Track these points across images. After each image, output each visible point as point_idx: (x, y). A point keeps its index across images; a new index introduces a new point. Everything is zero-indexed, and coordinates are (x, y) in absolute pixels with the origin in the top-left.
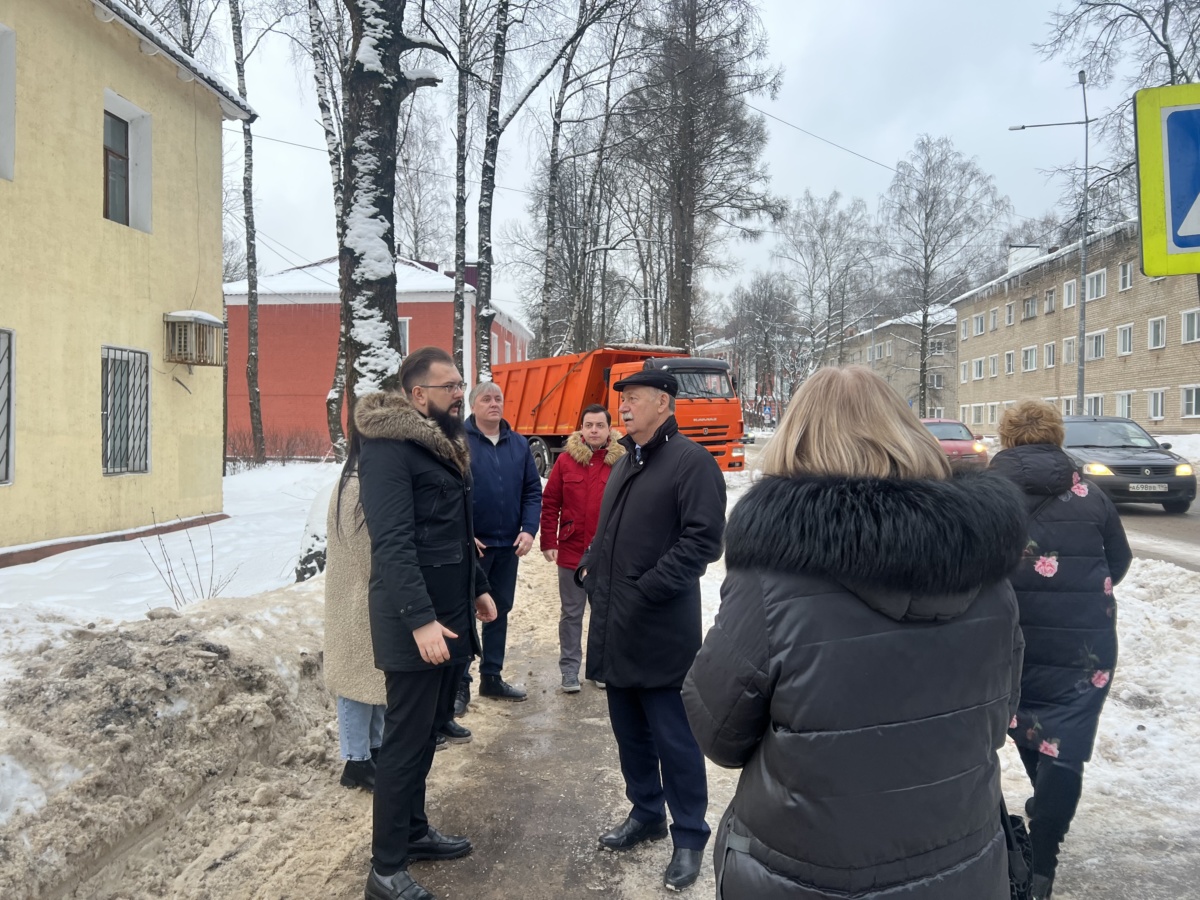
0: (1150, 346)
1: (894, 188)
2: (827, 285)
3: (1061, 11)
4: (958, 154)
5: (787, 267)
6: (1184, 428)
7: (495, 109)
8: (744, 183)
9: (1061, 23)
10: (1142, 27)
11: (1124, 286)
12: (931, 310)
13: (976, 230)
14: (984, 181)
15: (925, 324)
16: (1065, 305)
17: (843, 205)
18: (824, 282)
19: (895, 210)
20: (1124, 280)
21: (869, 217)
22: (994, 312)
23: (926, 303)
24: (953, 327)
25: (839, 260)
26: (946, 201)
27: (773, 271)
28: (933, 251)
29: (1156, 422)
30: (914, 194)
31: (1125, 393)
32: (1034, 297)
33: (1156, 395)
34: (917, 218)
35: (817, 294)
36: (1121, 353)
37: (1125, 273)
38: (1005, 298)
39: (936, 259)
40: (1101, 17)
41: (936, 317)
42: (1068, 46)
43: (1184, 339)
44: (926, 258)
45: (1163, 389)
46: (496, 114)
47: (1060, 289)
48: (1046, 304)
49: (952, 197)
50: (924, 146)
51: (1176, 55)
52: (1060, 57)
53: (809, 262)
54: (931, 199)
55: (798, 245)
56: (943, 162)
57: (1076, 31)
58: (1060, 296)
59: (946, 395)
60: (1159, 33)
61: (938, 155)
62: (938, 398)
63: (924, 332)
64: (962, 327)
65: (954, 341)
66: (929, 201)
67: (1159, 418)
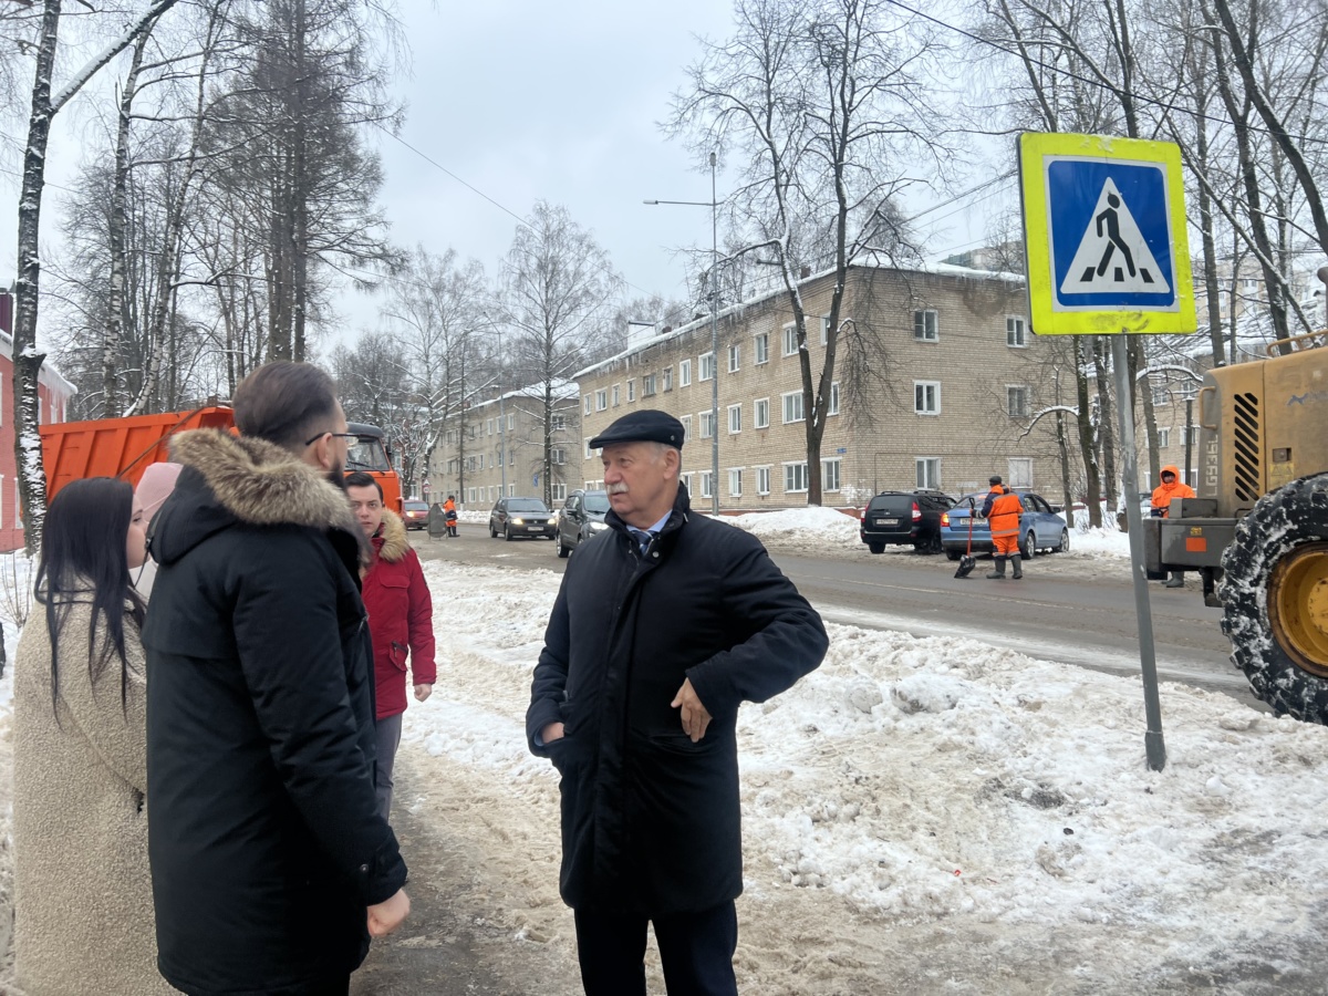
0: (757, 426)
1: (514, 252)
2: (445, 349)
3: (680, 94)
4: (575, 225)
5: (398, 327)
6: (786, 502)
7: (45, 81)
8: (359, 226)
9: (681, 105)
10: (751, 123)
11: (733, 368)
12: (554, 383)
13: (595, 304)
14: (600, 255)
15: (548, 398)
16: (682, 385)
17: (459, 265)
18: (441, 347)
19: (516, 276)
20: (733, 362)
21: (487, 281)
22: (616, 388)
23: (549, 376)
24: (576, 401)
25: (457, 325)
26: (566, 272)
27: (382, 331)
28: (555, 322)
29: (763, 497)
30: (533, 262)
31: (736, 469)
32: (654, 374)
33: (762, 471)
34: (536, 286)
35: (432, 359)
36: (732, 431)
37: (733, 356)
38: (626, 375)
39: (558, 330)
40: (715, 106)
41: (558, 390)
42: (687, 129)
43: (784, 421)
44: (548, 329)
45: (768, 466)
46: (46, 88)
47: (677, 367)
48: (664, 381)
49: (571, 268)
50: (542, 212)
51: (779, 153)
52: (680, 139)
53: (423, 323)
54: (550, 267)
55: (411, 304)
56: (560, 230)
57: (694, 116)
58: (677, 374)
59: (569, 470)
60: (763, 128)
61: (555, 223)
62: (561, 474)
63: (547, 406)
64: (585, 402)
65: (577, 415)
66: (549, 269)
67: (765, 493)
